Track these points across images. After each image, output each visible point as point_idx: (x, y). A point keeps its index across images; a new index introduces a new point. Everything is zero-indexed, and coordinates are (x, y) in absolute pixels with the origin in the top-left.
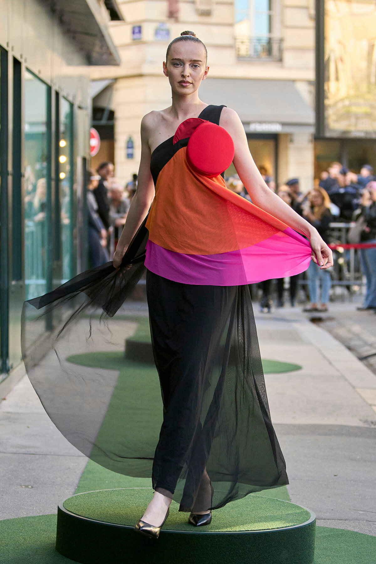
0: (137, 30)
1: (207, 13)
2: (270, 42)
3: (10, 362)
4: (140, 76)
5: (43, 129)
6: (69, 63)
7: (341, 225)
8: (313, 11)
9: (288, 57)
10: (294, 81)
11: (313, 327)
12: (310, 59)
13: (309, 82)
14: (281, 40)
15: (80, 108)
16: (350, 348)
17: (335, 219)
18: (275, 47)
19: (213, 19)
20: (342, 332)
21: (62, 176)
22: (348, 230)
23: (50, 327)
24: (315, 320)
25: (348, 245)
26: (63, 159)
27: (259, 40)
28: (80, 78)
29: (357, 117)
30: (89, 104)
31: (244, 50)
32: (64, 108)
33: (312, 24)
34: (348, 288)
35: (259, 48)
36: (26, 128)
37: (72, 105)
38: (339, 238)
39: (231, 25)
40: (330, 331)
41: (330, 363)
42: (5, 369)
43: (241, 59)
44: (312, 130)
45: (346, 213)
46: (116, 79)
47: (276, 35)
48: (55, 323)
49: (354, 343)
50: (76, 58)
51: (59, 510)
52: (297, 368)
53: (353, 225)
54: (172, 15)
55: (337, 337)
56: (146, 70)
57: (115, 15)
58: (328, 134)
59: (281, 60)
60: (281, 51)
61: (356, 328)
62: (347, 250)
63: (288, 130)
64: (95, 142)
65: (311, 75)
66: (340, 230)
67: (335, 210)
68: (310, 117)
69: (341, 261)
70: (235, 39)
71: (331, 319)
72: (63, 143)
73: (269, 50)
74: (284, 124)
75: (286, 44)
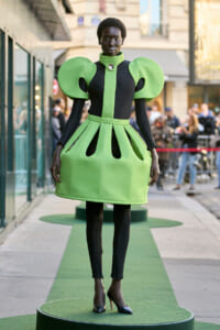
0: (81, 19)
1: (123, 9)
2: (161, 26)
3: (6, 221)
4: (82, 47)
5: (25, 79)
6: (41, 39)
7: (206, 137)
8: (187, 8)
9: (172, 35)
10: (175, 50)
11: (189, 199)
12: (186, 36)
13: (185, 51)
14: (168, 26)
15: (48, 66)
16: (211, 212)
17: (201, 133)
18: (164, 30)
19: (127, 13)
20: (206, 202)
21: (37, 107)
22: (209, 140)
23: (30, 199)
24: (190, 195)
25: (209, 149)
26: (37, 97)
27: (154, 25)
28: (48, 48)
29: (214, 72)
30: (53, 64)
31: (145, 31)
32: (38, 66)
33: (187, 16)
34: (210, 175)
35: (154, 30)
36: (15, 79)
37: (42, 65)
38: (204, 145)
39: (137, 16)
40: (199, 201)
41: (200, 221)
42: (3, 225)
43: (143, 37)
44: (187, 79)
45: (208, 129)
46: (68, 49)
47: (165, 22)
48: (32, 196)
49: (214, 209)
50: (45, 36)
51: (39, 313)
52: (179, 224)
53: (212, 137)
54: (102, 10)
55: (203, 205)
56: (86, 43)
57: (68, 11)
58: (197, 82)
59: (167, 37)
60: (167, 31)
61: (215, 200)
62: (209, 152)
63: (172, 79)
64: (56, 87)
65: (187, 46)
66: (204, 140)
67: (201, 128)
68: (186, 72)
69: (205, 159)
70: (140, 24)
71: (199, 194)
72: (37, 88)
73: (160, 31)
74: (170, 76)
75: (171, 28)
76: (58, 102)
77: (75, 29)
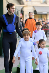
6: (18, 4)
30: (20, 10)
32: (17, 10)
35: (44, 2)
37: (18, 10)
51: (17, 67)
56: (28, 5)
60: (47, 2)
64: (21, 15)
70: (40, 1)
74: (48, 12)
76: (21, 19)
77: (25, 2)
